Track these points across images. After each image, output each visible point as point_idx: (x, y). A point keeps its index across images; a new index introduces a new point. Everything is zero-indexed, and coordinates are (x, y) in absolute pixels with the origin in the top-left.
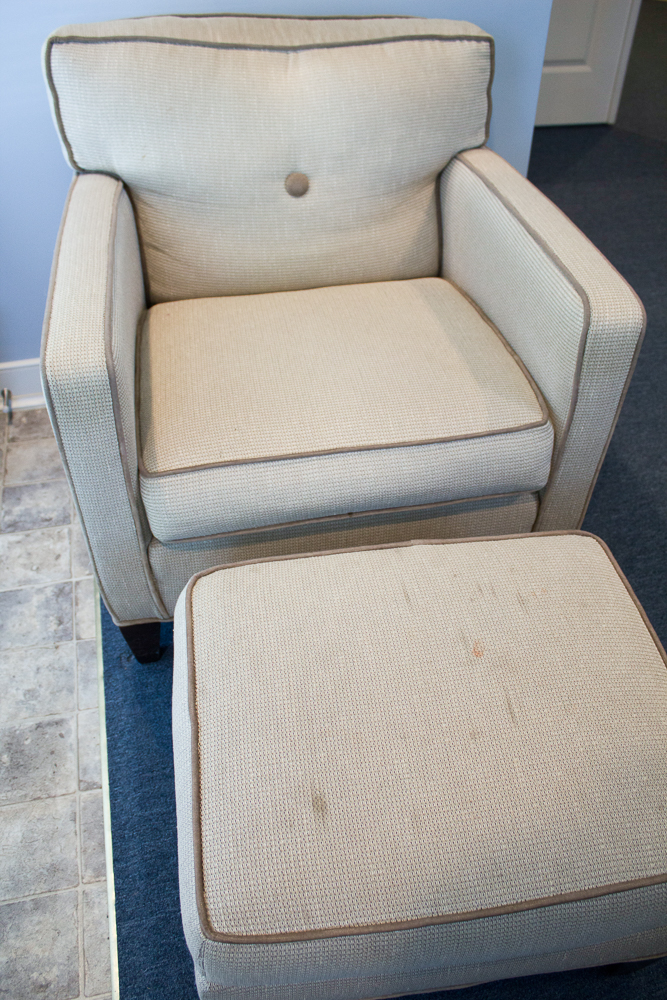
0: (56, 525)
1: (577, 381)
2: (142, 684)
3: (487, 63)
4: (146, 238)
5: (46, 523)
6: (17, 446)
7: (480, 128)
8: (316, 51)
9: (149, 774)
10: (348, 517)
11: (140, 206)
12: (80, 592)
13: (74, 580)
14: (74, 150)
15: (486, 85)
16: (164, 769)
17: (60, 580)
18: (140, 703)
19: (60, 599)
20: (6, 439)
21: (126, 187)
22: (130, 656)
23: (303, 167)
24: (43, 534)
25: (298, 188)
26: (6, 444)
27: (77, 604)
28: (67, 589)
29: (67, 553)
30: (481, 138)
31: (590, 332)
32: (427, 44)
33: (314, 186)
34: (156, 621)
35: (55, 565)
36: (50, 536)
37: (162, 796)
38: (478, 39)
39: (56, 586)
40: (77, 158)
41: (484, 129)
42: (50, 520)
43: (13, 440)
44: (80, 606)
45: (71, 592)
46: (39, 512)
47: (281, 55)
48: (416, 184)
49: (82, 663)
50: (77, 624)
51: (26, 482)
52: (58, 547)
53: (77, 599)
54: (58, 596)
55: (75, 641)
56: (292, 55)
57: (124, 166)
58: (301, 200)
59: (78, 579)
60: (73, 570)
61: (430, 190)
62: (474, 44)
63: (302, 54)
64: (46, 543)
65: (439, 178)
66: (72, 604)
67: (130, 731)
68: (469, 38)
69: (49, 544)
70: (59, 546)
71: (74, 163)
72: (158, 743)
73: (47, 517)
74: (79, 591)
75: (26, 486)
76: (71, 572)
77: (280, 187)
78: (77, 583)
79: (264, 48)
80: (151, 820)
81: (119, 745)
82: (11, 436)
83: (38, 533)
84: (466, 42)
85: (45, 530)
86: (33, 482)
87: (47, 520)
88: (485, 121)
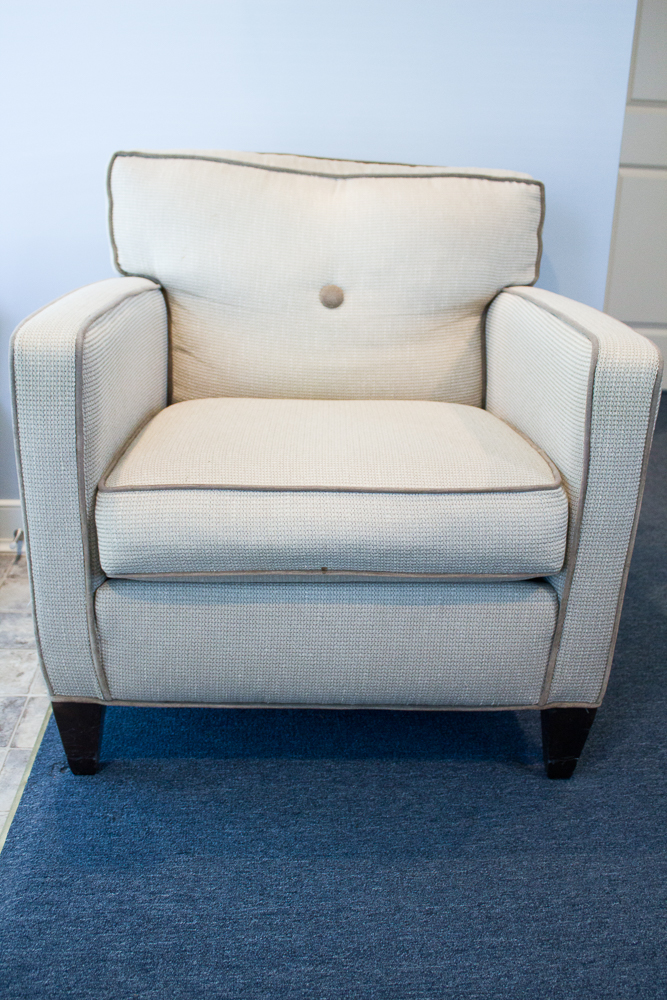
0: (30, 648)
1: (589, 433)
2: (68, 792)
3: (537, 205)
4: (176, 342)
5: (20, 646)
6: (15, 582)
7: (529, 265)
8: (364, 180)
9: (41, 880)
10: (321, 573)
11: (174, 309)
12: (32, 708)
13: (30, 696)
14: (120, 252)
15: (536, 225)
16: (62, 876)
17: (14, 693)
18: (58, 809)
19: (7, 710)
20: (6, 575)
21: (163, 290)
22: (65, 768)
23: (340, 281)
24: (12, 654)
25: (333, 300)
26: (5, 578)
27: (24, 716)
28: (19, 702)
29: (32, 673)
30: (531, 277)
31: (598, 369)
32: (475, 181)
33: (349, 300)
34: (95, 702)
35: (14, 681)
36: (19, 656)
37: (47, 903)
38: (528, 182)
39: (8, 698)
40: (120, 261)
41: (533, 268)
42: (25, 643)
43: (13, 576)
44: (27, 719)
45: (23, 704)
46: (16, 636)
47: (331, 181)
48: (459, 309)
49: (8, 768)
50: (17, 734)
51: (12, 611)
52: (23, 667)
53: (26, 711)
54: (6, 707)
55: (8, 748)
56: (340, 182)
57: (164, 270)
58: (334, 312)
59: (33, 696)
60: (32, 687)
61: (475, 321)
62: (523, 185)
63: (350, 182)
64: (12, 662)
65: (486, 309)
66: (19, 716)
67: (36, 835)
68: (519, 181)
69: (16, 663)
70: (25, 665)
71: (118, 265)
72: (64, 851)
73: (23, 641)
74: (32, 705)
75: (12, 614)
76: (29, 688)
77: (315, 297)
78: (33, 699)
79: (314, 174)
80: (23, 926)
81: (18, 847)
82: (11, 573)
83: (8, 652)
84: (515, 184)
85: (16, 651)
86: (20, 611)
87: (21, 643)
88: (535, 259)
